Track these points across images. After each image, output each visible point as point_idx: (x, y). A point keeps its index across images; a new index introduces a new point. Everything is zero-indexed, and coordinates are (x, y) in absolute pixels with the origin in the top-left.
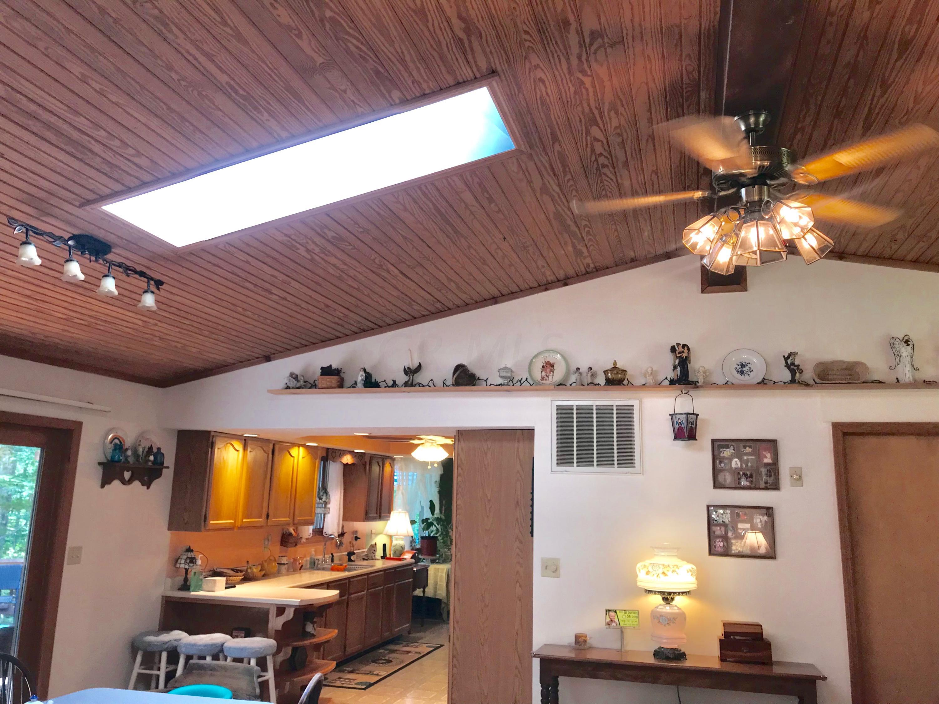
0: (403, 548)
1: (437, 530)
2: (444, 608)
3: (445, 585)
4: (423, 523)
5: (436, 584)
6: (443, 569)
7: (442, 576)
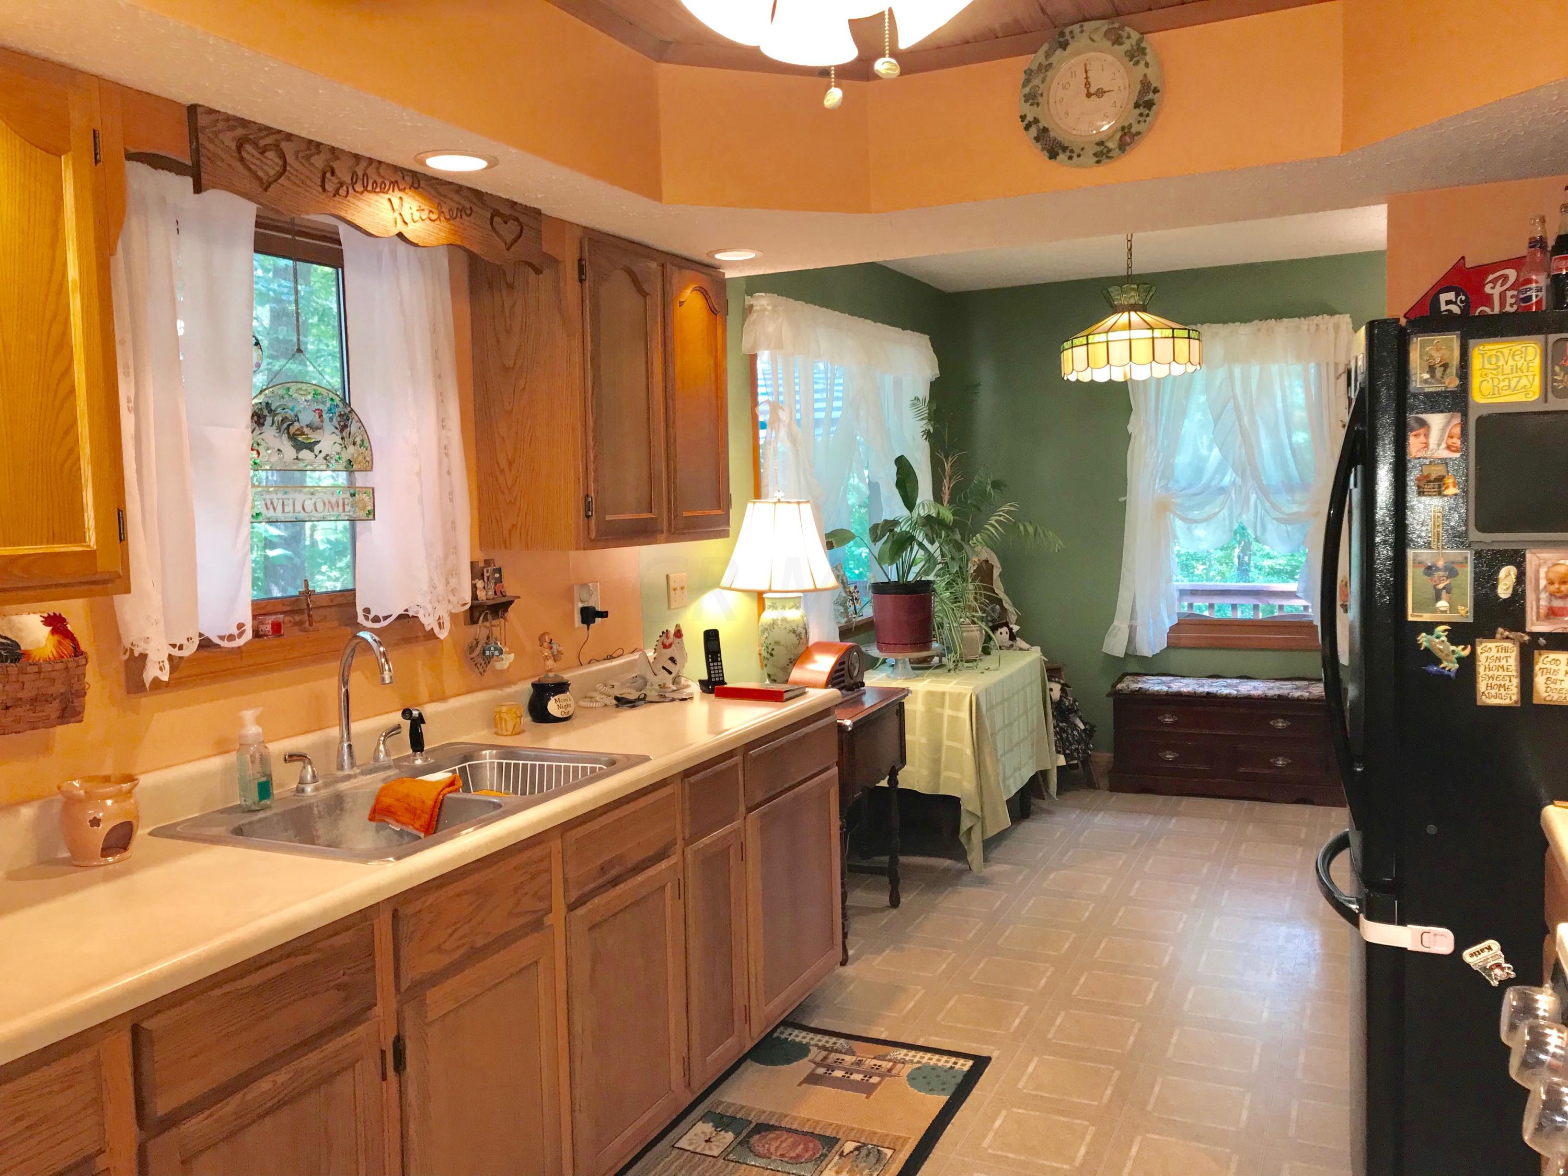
0: (800, 634)
1: (930, 557)
2: (970, 829)
3: (969, 751)
4: (875, 540)
5: (936, 747)
6: (960, 696)
7: (954, 720)
